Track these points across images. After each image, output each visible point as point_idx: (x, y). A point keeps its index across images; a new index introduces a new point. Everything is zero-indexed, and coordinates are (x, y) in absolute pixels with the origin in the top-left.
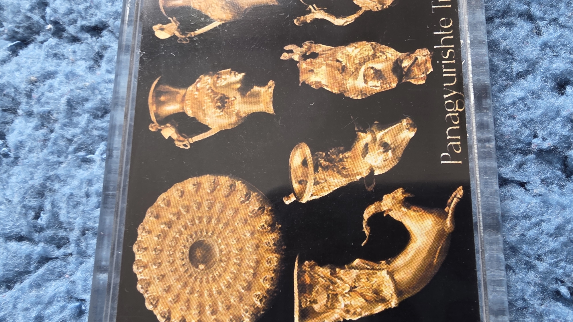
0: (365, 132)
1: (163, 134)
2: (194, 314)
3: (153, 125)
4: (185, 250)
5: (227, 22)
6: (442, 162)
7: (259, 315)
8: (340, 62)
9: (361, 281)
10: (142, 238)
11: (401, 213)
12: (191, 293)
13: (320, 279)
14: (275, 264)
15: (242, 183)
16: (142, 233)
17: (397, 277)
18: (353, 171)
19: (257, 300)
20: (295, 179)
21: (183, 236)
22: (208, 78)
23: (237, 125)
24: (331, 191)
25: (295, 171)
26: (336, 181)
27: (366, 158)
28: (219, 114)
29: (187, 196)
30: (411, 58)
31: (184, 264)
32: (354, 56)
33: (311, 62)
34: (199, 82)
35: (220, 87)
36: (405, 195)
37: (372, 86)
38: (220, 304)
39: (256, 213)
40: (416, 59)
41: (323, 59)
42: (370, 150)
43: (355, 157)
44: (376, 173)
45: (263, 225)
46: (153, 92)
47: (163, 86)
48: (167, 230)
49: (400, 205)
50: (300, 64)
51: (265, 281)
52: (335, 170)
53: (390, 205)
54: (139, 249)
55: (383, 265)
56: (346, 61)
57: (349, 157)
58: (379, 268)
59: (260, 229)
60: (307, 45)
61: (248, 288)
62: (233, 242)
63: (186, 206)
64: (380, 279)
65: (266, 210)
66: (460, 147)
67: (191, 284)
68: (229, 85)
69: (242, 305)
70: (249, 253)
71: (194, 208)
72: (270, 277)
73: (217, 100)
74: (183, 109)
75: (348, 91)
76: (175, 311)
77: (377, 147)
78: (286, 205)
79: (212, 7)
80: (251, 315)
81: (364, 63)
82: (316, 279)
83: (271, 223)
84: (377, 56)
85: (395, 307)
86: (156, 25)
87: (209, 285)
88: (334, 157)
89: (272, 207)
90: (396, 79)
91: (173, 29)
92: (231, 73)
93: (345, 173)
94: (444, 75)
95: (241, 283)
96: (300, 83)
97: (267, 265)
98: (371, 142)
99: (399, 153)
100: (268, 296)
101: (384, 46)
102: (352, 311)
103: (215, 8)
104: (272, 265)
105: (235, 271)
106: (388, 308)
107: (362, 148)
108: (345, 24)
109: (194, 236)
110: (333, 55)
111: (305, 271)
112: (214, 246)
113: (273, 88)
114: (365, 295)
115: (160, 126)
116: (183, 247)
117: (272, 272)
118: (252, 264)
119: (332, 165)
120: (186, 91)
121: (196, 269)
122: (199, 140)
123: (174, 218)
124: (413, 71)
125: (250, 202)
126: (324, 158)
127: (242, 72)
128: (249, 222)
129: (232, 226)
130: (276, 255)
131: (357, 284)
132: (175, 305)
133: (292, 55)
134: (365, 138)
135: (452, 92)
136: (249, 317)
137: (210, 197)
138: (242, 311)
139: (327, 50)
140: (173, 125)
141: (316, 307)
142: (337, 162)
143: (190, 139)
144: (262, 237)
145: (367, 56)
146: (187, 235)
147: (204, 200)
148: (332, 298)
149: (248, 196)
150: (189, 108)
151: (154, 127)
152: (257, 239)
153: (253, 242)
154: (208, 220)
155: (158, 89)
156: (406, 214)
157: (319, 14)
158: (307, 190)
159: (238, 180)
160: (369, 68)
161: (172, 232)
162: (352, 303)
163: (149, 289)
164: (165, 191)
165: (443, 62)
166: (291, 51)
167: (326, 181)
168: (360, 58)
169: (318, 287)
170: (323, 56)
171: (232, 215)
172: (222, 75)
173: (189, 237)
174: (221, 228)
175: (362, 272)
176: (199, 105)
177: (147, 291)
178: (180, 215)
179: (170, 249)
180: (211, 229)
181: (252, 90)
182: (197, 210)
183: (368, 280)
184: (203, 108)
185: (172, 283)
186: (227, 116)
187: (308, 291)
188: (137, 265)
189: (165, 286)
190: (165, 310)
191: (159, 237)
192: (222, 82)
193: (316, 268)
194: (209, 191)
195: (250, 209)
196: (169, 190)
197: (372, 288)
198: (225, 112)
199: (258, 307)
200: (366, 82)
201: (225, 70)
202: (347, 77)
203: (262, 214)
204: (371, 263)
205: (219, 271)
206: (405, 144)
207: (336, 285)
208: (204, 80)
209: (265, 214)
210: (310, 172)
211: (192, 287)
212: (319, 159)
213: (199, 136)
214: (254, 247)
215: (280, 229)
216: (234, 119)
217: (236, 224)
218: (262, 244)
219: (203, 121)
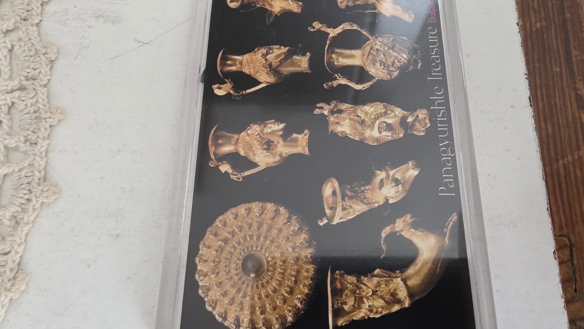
0: (381, 171)
1: (220, 169)
2: (247, 314)
3: (212, 162)
4: (238, 262)
5: (271, 84)
6: (440, 194)
7: (300, 314)
8: (360, 117)
9: (381, 287)
10: (203, 252)
11: (410, 233)
12: (244, 297)
13: (349, 285)
14: (312, 273)
15: (284, 208)
16: (203, 248)
17: (409, 283)
18: (372, 200)
19: (298, 303)
20: (327, 205)
21: (237, 250)
22: (257, 126)
23: (279, 163)
24: (355, 215)
25: (327, 200)
26: (359, 207)
27: (382, 190)
28: (265, 155)
29: (240, 218)
30: (414, 116)
31: (238, 274)
32: (370, 112)
33: (338, 117)
34: (249, 129)
35: (266, 133)
36: (413, 219)
37: (385, 136)
38: (268, 305)
39: (296, 232)
40: (418, 116)
41: (346, 115)
42: (385, 185)
43: (373, 190)
44: (391, 201)
45: (302, 242)
46: (212, 136)
47: (221, 132)
48: (224, 246)
49: (409, 227)
50: (329, 118)
51: (304, 287)
52: (358, 199)
53: (402, 226)
54: (201, 261)
55: (397, 274)
56: (364, 116)
57: (369, 189)
58: (395, 276)
59: (300, 245)
60: (333, 104)
61: (291, 292)
62: (278, 255)
63: (239, 226)
64: (396, 285)
65: (304, 230)
66: (453, 183)
67: (243, 290)
68: (273, 132)
69: (286, 306)
70: (291, 264)
71: (246, 228)
72: (308, 283)
73: (264, 143)
74: (236, 149)
75: (367, 139)
76: (231, 311)
77: (390, 181)
78: (320, 226)
79: (259, 72)
80: (294, 314)
81: (378, 118)
82: (344, 285)
83: (308, 240)
84: (388, 114)
85: (408, 307)
86: (215, 85)
87: (259, 290)
88: (357, 189)
89: (308, 227)
90: (403, 131)
91: (229, 89)
92: (275, 123)
93: (366, 201)
94: (439, 129)
95: (285, 288)
96: (329, 132)
97: (305, 274)
98: (385, 178)
99: (407, 187)
100: (307, 299)
101: (393, 106)
102: (375, 310)
103: (262, 74)
104: (310, 274)
105: (280, 279)
106: (402, 308)
107: (379, 183)
108: (363, 89)
109: (246, 250)
110: (354, 112)
111: (336, 279)
112: (262, 258)
113: (308, 135)
114: (385, 297)
115: (217, 163)
116: (237, 260)
117: (309, 279)
118: (294, 273)
119: (356, 195)
120: (239, 136)
121: (248, 278)
122: (249, 174)
123: (230, 236)
124: (416, 125)
125: (291, 223)
126: (349, 190)
127: (284, 123)
128: (291, 239)
129: (277, 243)
130: (313, 266)
131: (378, 289)
132: (230, 307)
133: (323, 111)
134: (381, 175)
135: (446, 142)
136: (291, 316)
137: (259, 220)
138: (286, 311)
139: (350, 108)
140: (229, 162)
141: (346, 307)
142: (360, 193)
143: (242, 174)
144: (302, 251)
145: (380, 113)
146: (240, 250)
147: (254, 222)
148: (359, 300)
149: (289, 219)
150: (242, 149)
151: (213, 164)
152: (297, 253)
153: (294, 255)
154: (257, 238)
155: (216, 134)
156: (414, 234)
157: (343, 81)
158: (337, 214)
159: (282, 206)
160: (382, 122)
161: (228, 248)
162: (374, 304)
163: (209, 294)
164: (222, 214)
165: (438, 119)
166: (322, 108)
167: (351, 207)
168: (375, 115)
169: (347, 291)
170: (346, 112)
171: (276, 234)
172: (268, 124)
173: (241, 251)
174: (268, 244)
175: (381, 279)
176: (250, 147)
177: (207, 295)
178: (235, 234)
179: (226, 261)
180: (260, 245)
181: (292, 136)
182: (248, 229)
183: (386, 286)
184: (253, 150)
185: (228, 288)
186: (272, 156)
187: (339, 295)
188: (199, 274)
189: (222, 291)
190: (222, 311)
191: (217, 251)
192: (267, 130)
193: (346, 277)
194: (258, 215)
195: (291, 229)
196: (225, 213)
197: (390, 292)
198: (271, 153)
199: (299, 308)
200: (380, 132)
201: (270, 121)
202: (366, 128)
203: (301, 233)
204: (389, 272)
205: (267, 278)
206: (411, 179)
207: (362, 290)
208: (253, 128)
209: (304, 233)
210: (338, 200)
211: (245, 292)
212: (345, 190)
213: (249, 171)
214: (295, 259)
215: (316, 245)
216: (277, 159)
217: (280, 241)
218: (302, 257)
219: (253, 159)
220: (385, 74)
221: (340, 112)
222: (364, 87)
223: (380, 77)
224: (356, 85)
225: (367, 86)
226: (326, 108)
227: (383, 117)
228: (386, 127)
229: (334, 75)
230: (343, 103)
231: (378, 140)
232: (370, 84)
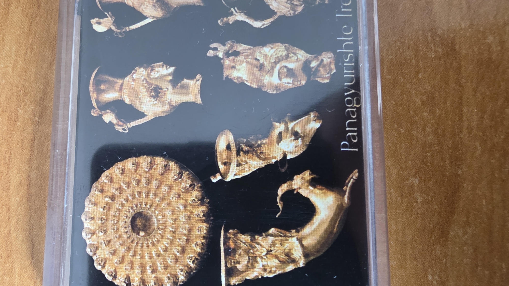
0: (279, 122)
1: (104, 119)
2: (137, 273)
3: (95, 110)
4: (127, 220)
5: (158, 19)
6: (342, 149)
7: (192, 273)
8: (258, 60)
9: (275, 246)
10: (89, 209)
11: (308, 191)
12: (134, 255)
13: (242, 244)
14: (205, 232)
15: (176, 163)
16: (89, 205)
17: (305, 243)
18: (269, 155)
19: (190, 262)
20: (221, 161)
21: (125, 207)
22: (143, 70)
23: (169, 113)
24: (251, 172)
25: (221, 154)
26: (255, 163)
27: (280, 144)
28: (153, 103)
29: (127, 173)
30: (318, 60)
31: (127, 232)
32: (270, 55)
33: (234, 60)
34: (134, 73)
35: (154, 78)
36: (312, 176)
37: (286, 83)
38: (159, 264)
39: (188, 189)
40: (322, 60)
41: (243, 58)
42: (283, 138)
43: (271, 144)
44: (289, 157)
45: (194, 200)
46: (93, 81)
47: (102, 76)
48: (111, 203)
49: (307, 184)
50: (224, 61)
51: (196, 246)
52: (254, 154)
53: (299, 184)
54: (87, 219)
55: (293, 233)
56: (263, 60)
57: (266, 143)
58: (290, 235)
59: (192, 203)
60: (229, 44)
61: (182, 251)
62: (168, 213)
63: (127, 182)
64: (291, 244)
65: (196, 187)
66: (357, 137)
67: (133, 249)
68: (162, 77)
69: (177, 265)
70: (182, 223)
71: (134, 184)
72: (200, 242)
73: (152, 90)
74: (121, 97)
75: (265, 87)
76: (121, 270)
77: (289, 135)
78: (213, 183)
79: (144, 4)
80: (186, 273)
81: (279, 62)
82: (238, 244)
83: (201, 197)
84: (289, 57)
85: (302, 267)
86: (93, 19)
87: (149, 249)
88: (254, 143)
89: (201, 184)
90: (305, 78)
91: (110, 24)
92: (163, 66)
93: (262, 157)
94: (345, 76)
95: (176, 247)
96: (224, 78)
97: (198, 233)
98: (284, 130)
99: (307, 140)
100: (199, 258)
101: (295, 48)
102: (269, 270)
103: (147, 6)
104: (202, 233)
105: (171, 238)
106: (297, 267)
107: (277, 136)
108: (263, 27)
109: (135, 208)
110: (252, 54)
111: (230, 238)
112: (152, 216)
113: (200, 81)
114: (279, 257)
115: (100, 112)
116: (125, 217)
117: (202, 238)
118: (185, 232)
119: (252, 149)
120: (123, 81)
121: (138, 236)
122: (136, 125)
123: (117, 193)
124: (319, 71)
125: (183, 179)
126: (245, 144)
127: (173, 66)
128: (182, 196)
129: (168, 200)
130: (205, 224)
131: (272, 249)
132: (121, 266)
133: (217, 53)
134: (279, 127)
135: (351, 91)
136: (183, 275)
137: (148, 175)
138: (178, 270)
139: (247, 49)
140: (112, 111)
141: (239, 267)
142: (256, 147)
143: (128, 124)
144: (193, 209)
145: (281, 56)
147: (142, 177)
148: (252, 260)
149: (180, 175)
150: (127, 97)
151: (95, 113)
152: (189, 211)
153: (186, 213)
154: (146, 195)
155: (97, 78)
156: (312, 192)
157: (240, 17)
158: (231, 170)
159: (172, 161)
160: (283, 67)
161: (115, 205)
162: (268, 263)
163: (97, 252)
164: (108, 169)
165: (345, 64)
166: (216, 49)
167: (246, 163)
168: (275, 58)
169: (240, 251)
170: (243, 54)
171: (167, 190)
172: (155, 68)
173: (130, 208)
174: (158, 202)
175: (276, 238)
176: (136, 94)
177: (95, 254)
178: (122, 190)
179: (114, 218)
180: (149, 202)
181: (182, 82)
182: (136, 185)
183: (281, 245)
184: (139, 97)
185: (117, 247)
186: (160, 104)
187: (232, 254)
188: (86, 232)
189: (111, 250)
190: (112, 270)
191: (104, 208)
192: (155, 75)
193: (239, 236)
194: (147, 170)
195: (182, 186)
196: (111, 168)
197: (284, 251)
198: (159, 101)
199: (191, 267)
200: (280, 79)
201: (158, 64)
202: (264, 74)
203: (192, 190)
204: (284, 232)
205: (158, 237)
206: (312, 133)
207: (255, 250)
208: (139, 72)
209: (195, 190)
210: (233, 155)
211: (134, 251)
212: (241, 144)
213: (136, 122)
214: (187, 218)
215: (209, 203)
216: (166, 108)
217: (171, 198)
218: (193, 215)
219: (140, 108)
220: (288, 9)
221: (236, 54)
222: (263, 25)
223: (282, 13)
224: (255, 23)
225: (266, 23)
226: (221, 49)
227: (284, 61)
228: (287, 73)
229: (230, 9)
230: (240, 44)
231: (278, 88)
232: (270, 21)
